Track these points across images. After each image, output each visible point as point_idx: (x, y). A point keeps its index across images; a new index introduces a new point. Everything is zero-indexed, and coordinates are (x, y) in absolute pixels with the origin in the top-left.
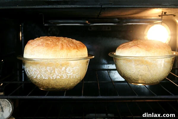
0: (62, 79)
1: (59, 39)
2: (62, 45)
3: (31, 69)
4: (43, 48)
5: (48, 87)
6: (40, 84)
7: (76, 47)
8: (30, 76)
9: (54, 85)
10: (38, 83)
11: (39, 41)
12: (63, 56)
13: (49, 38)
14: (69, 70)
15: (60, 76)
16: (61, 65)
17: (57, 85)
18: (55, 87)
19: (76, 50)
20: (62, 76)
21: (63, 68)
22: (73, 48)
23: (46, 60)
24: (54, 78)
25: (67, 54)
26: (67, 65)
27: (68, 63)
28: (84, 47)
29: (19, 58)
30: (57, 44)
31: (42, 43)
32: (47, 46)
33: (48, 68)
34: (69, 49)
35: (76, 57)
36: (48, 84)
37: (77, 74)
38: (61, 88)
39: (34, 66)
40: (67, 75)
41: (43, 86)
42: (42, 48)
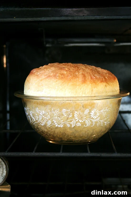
0: (84, 128)
1: (78, 68)
2: (84, 76)
3: (38, 112)
4: (57, 81)
5: (61, 138)
6: (50, 135)
7: (104, 80)
8: (34, 122)
9: (72, 137)
10: (47, 132)
11: (49, 71)
12: (86, 93)
13: (62, 65)
14: (95, 114)
15: (81, 123)
16: (83, 107)
17: (76, 136)
18: (73, 138)
19: (104, 84)
20: (84, 122)
21: (87, 111)
22: (100, 81)
23: (61, 99)
24: (73, 126)
25: (92, 90)
26: (92, 106)
27: (94, 103)
28: (115, 79)
29: (17, 95)
30: (76, 75)
31: (54, 74)
32: (62, 78)
33: (64, 110)
34: (94, 82)
35: (104, 94)
36: (62, 134)
37: (106, 119)
38: (81, 141)
39: (42, 107)
40: (91, 121)
41: (54, 138)
42: (55, 81)
